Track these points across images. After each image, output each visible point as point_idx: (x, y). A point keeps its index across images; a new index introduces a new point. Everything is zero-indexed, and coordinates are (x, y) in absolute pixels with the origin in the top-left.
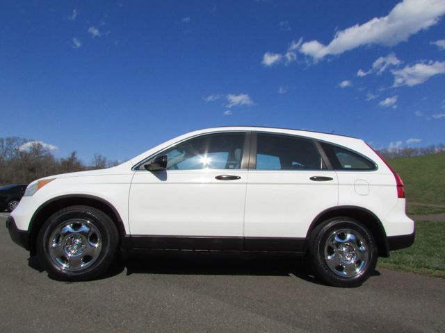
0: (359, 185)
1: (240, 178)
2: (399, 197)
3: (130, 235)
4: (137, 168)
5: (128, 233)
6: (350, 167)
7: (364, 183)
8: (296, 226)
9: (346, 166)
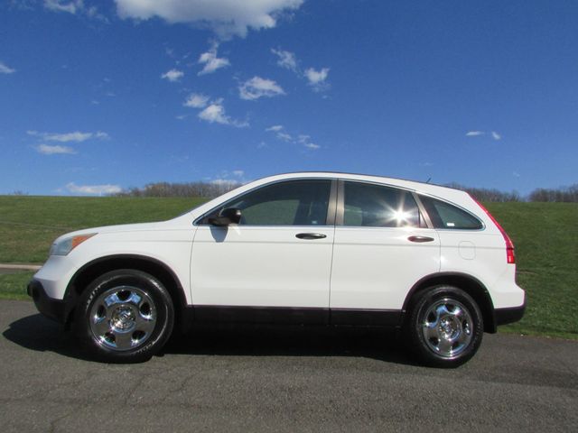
0: (464, 247)
1: (325, 236)
2: (508, 262)
3: (193, 306)
4: (199, 222)
5: (189, 302)
6: (452, 225)
7: (470, 245)
8: (390, 295)
9: (449, 224)
